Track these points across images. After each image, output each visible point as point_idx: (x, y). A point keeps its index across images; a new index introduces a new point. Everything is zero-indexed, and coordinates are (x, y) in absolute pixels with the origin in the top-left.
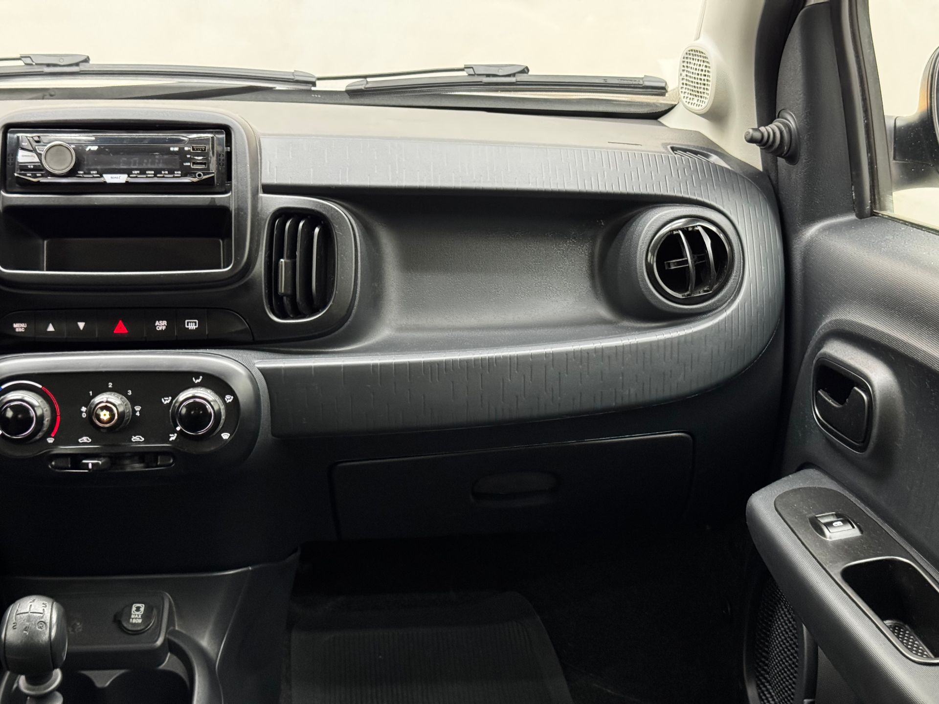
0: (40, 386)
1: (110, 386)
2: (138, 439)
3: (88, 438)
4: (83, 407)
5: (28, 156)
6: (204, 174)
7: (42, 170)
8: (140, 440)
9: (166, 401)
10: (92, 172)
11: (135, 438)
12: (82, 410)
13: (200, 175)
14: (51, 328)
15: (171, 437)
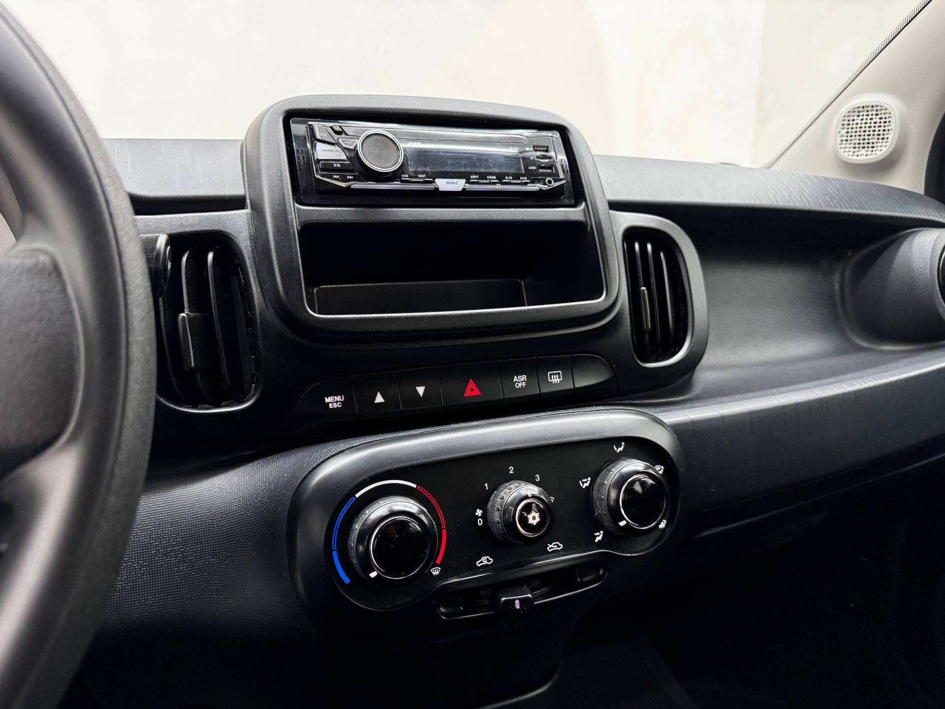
0: (414, 486)
1: (511, 472)
2: (556, 546)
3: (488, 557)
4: (478, 510)
5: (332, 151)
6: (556, 181)
7: (352, 171)
8: (558, 548)
9: (585, 484)
10: (419, 176)
11: (552, 546)
12: (477, 514)
13: (550, 182)
14: (379, 399)
15: (597, 536)
